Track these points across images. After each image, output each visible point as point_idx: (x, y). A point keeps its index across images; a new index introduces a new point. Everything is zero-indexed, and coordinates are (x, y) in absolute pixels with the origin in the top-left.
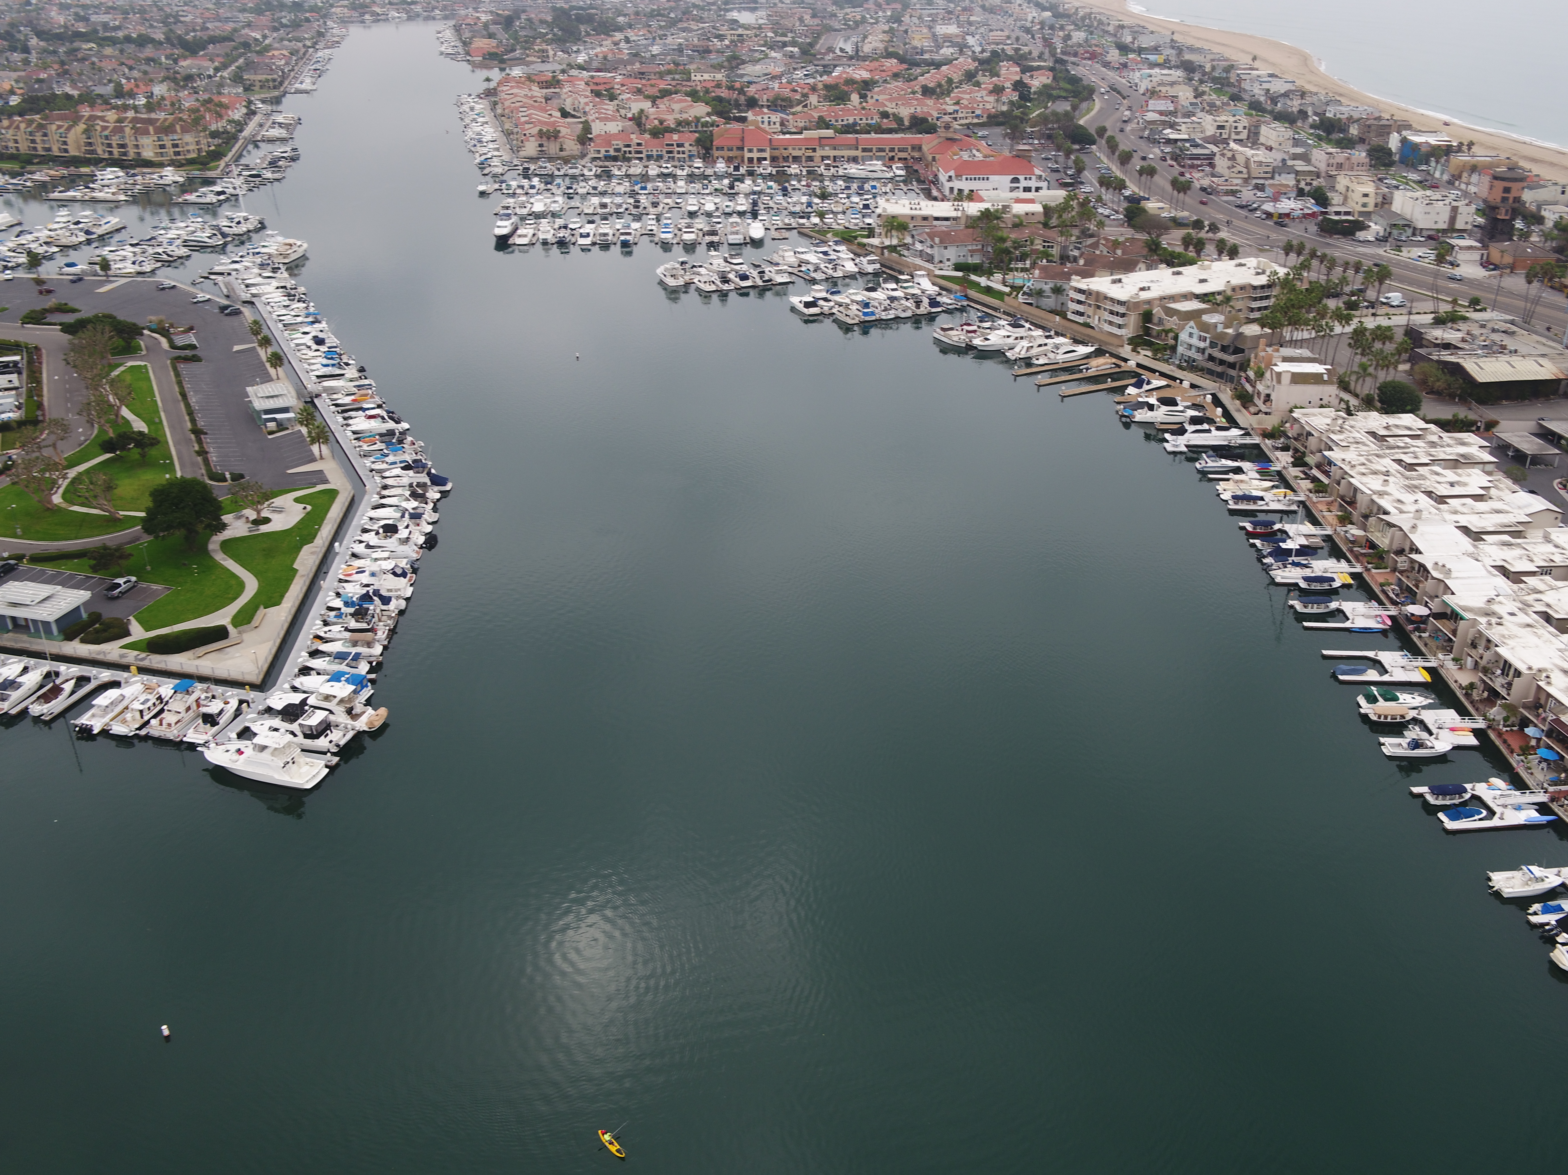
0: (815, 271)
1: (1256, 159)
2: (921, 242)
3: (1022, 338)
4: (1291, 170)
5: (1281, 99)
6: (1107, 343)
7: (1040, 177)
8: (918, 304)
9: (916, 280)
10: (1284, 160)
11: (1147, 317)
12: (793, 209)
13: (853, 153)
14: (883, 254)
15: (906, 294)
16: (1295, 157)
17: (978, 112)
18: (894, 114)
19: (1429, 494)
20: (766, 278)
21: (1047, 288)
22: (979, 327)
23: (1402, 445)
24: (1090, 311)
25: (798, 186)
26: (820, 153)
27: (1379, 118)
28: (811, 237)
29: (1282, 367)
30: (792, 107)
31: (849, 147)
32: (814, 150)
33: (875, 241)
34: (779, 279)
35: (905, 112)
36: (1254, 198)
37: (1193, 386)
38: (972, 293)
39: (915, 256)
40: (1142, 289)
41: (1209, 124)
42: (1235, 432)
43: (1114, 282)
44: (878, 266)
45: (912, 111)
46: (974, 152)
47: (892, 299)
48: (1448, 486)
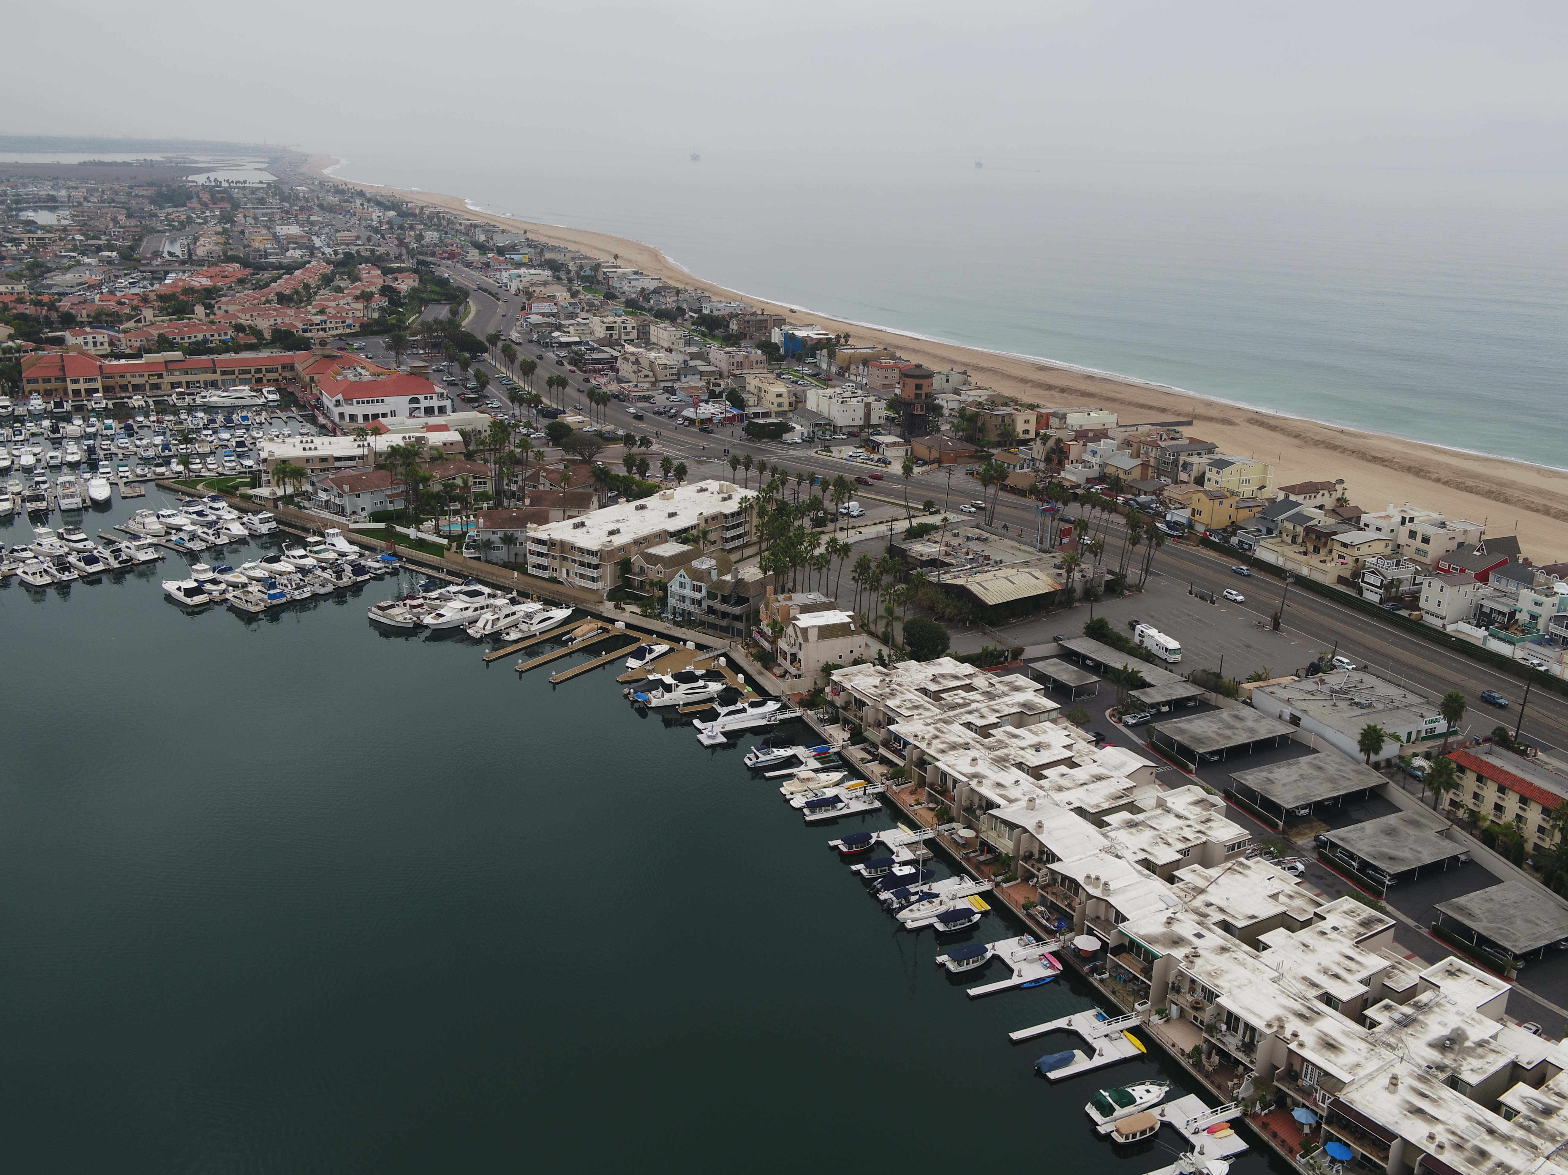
0: (191, 540)
1: (659, 361)
2: (325, 490)
3: (482, 608)
4: (694, 371)
5: (653, 296)
6: (583, 601)
7: (441, 395)
8: (339, 574)
9: (328, 540)
10: (685, 361)
11: (625, 566)
12: (145, 455)
13: (210, 377)
14: (276, 507)
15: (320, 560)
16: (693, 356)
17: (349, 321)
18: (250, 327)
19: (1020, 766)
20: (124, 557)
21: (495, 538)
22: (425, 598)
23: (961, 701)
24: (556, 564)
25: (146, 422)
26: (167, 379)
27: (754, 314)
28: (177, 491)
29: (806, 620)
30: (121, 323)
31: (205, 371)
32: (160, 376)
33: (264, 492)
34: (142, 556)
35: (264, 325)
36: (668, 403)
37: (699, 647)
38: (401, 549)
39: (321, 507)
40: (612, 533)
41: (597, 326)
42: (772, 706)
43: (577, 526)
44: (274, 524)
45: (272, 322)
46: (359, 369)
47: (303, 571)
48: (1032, 751)
